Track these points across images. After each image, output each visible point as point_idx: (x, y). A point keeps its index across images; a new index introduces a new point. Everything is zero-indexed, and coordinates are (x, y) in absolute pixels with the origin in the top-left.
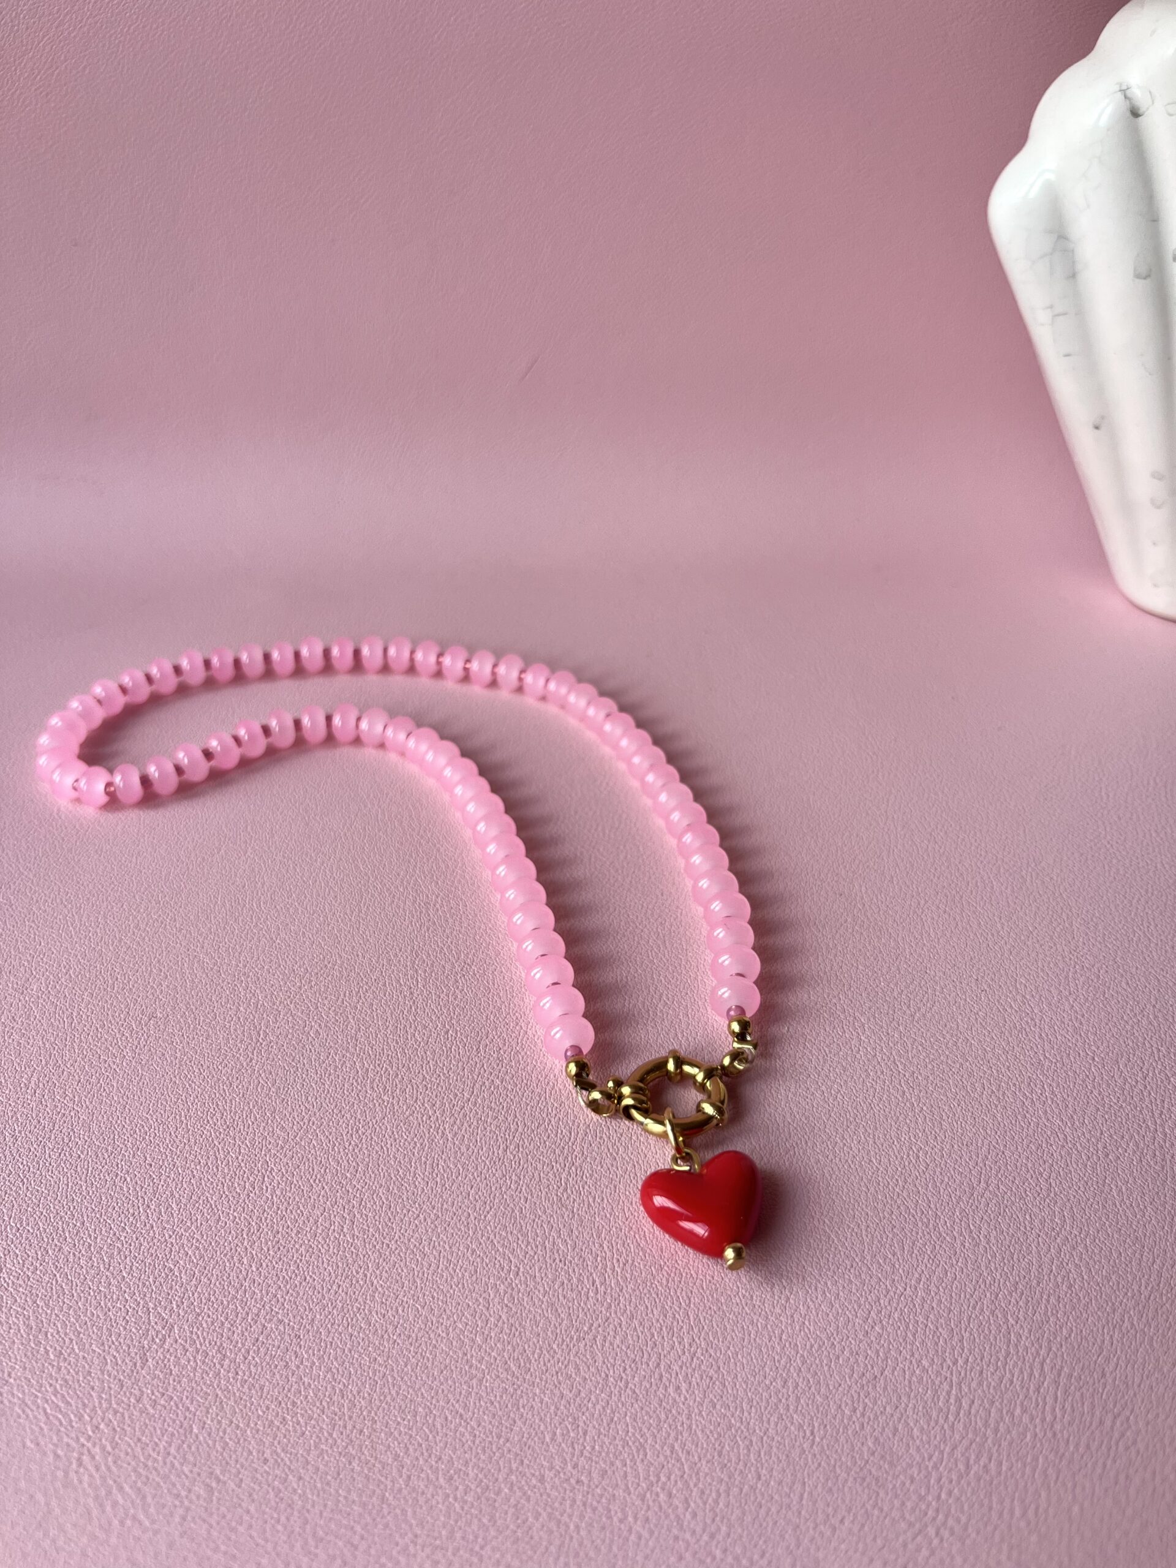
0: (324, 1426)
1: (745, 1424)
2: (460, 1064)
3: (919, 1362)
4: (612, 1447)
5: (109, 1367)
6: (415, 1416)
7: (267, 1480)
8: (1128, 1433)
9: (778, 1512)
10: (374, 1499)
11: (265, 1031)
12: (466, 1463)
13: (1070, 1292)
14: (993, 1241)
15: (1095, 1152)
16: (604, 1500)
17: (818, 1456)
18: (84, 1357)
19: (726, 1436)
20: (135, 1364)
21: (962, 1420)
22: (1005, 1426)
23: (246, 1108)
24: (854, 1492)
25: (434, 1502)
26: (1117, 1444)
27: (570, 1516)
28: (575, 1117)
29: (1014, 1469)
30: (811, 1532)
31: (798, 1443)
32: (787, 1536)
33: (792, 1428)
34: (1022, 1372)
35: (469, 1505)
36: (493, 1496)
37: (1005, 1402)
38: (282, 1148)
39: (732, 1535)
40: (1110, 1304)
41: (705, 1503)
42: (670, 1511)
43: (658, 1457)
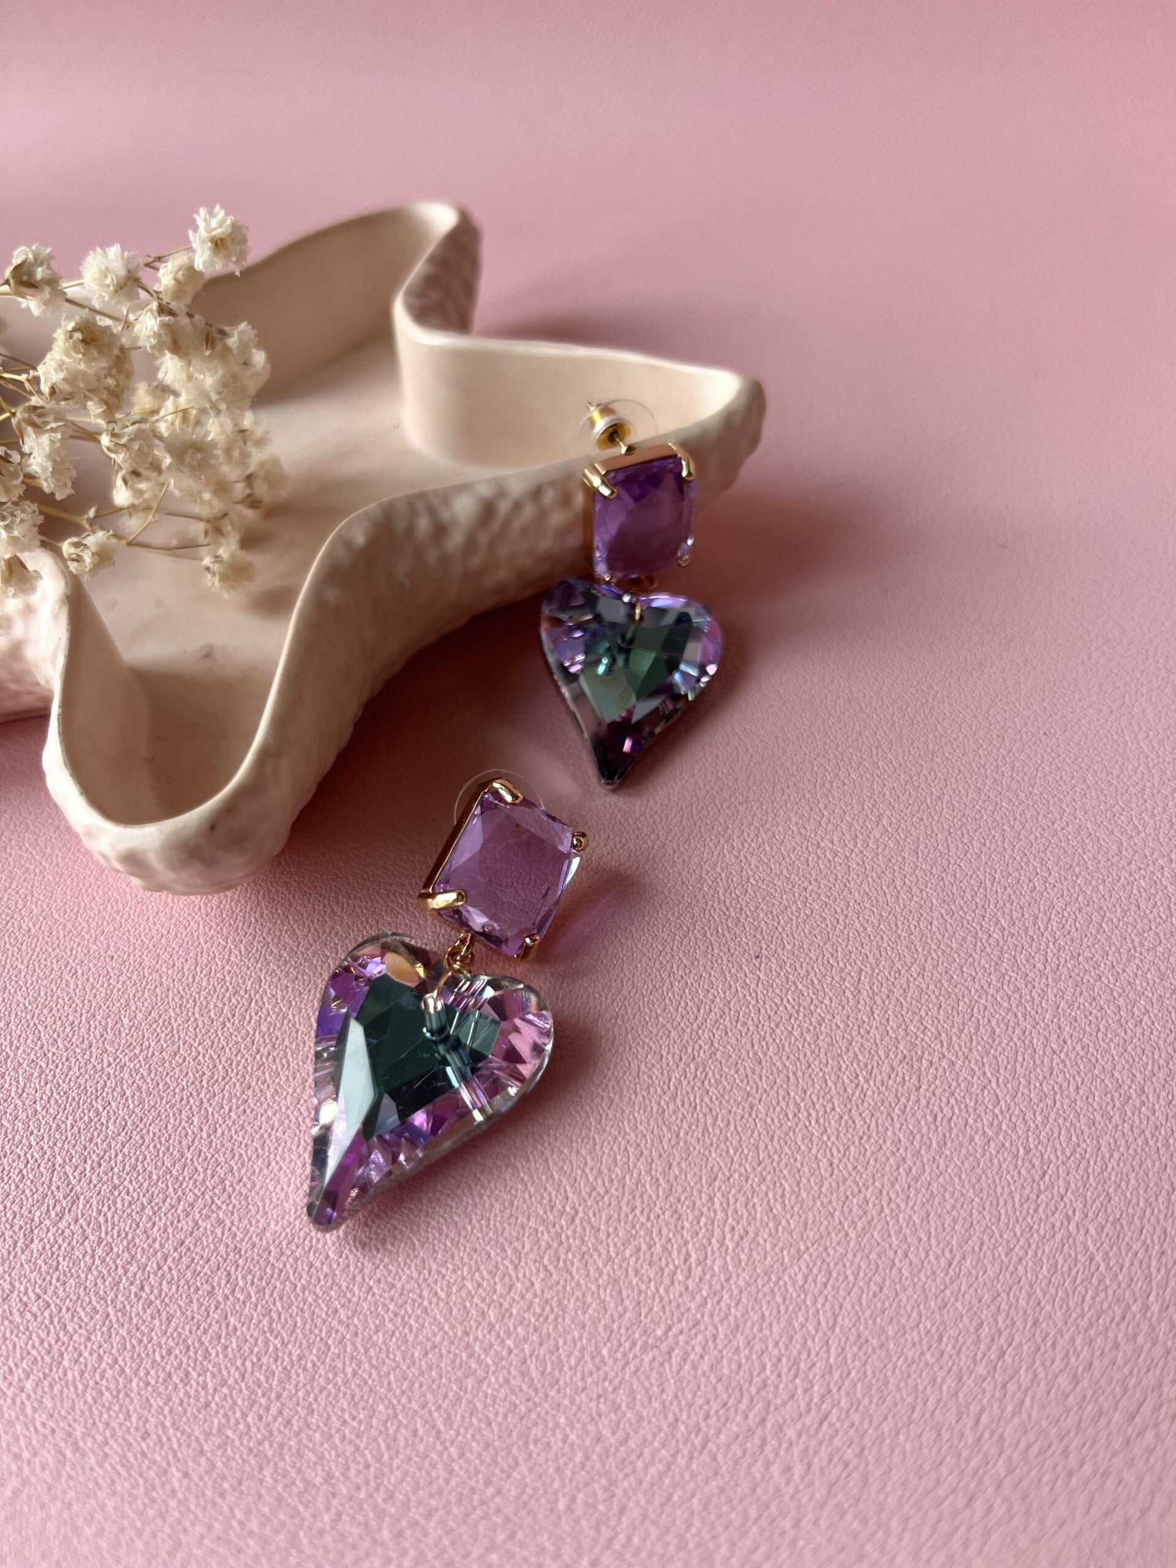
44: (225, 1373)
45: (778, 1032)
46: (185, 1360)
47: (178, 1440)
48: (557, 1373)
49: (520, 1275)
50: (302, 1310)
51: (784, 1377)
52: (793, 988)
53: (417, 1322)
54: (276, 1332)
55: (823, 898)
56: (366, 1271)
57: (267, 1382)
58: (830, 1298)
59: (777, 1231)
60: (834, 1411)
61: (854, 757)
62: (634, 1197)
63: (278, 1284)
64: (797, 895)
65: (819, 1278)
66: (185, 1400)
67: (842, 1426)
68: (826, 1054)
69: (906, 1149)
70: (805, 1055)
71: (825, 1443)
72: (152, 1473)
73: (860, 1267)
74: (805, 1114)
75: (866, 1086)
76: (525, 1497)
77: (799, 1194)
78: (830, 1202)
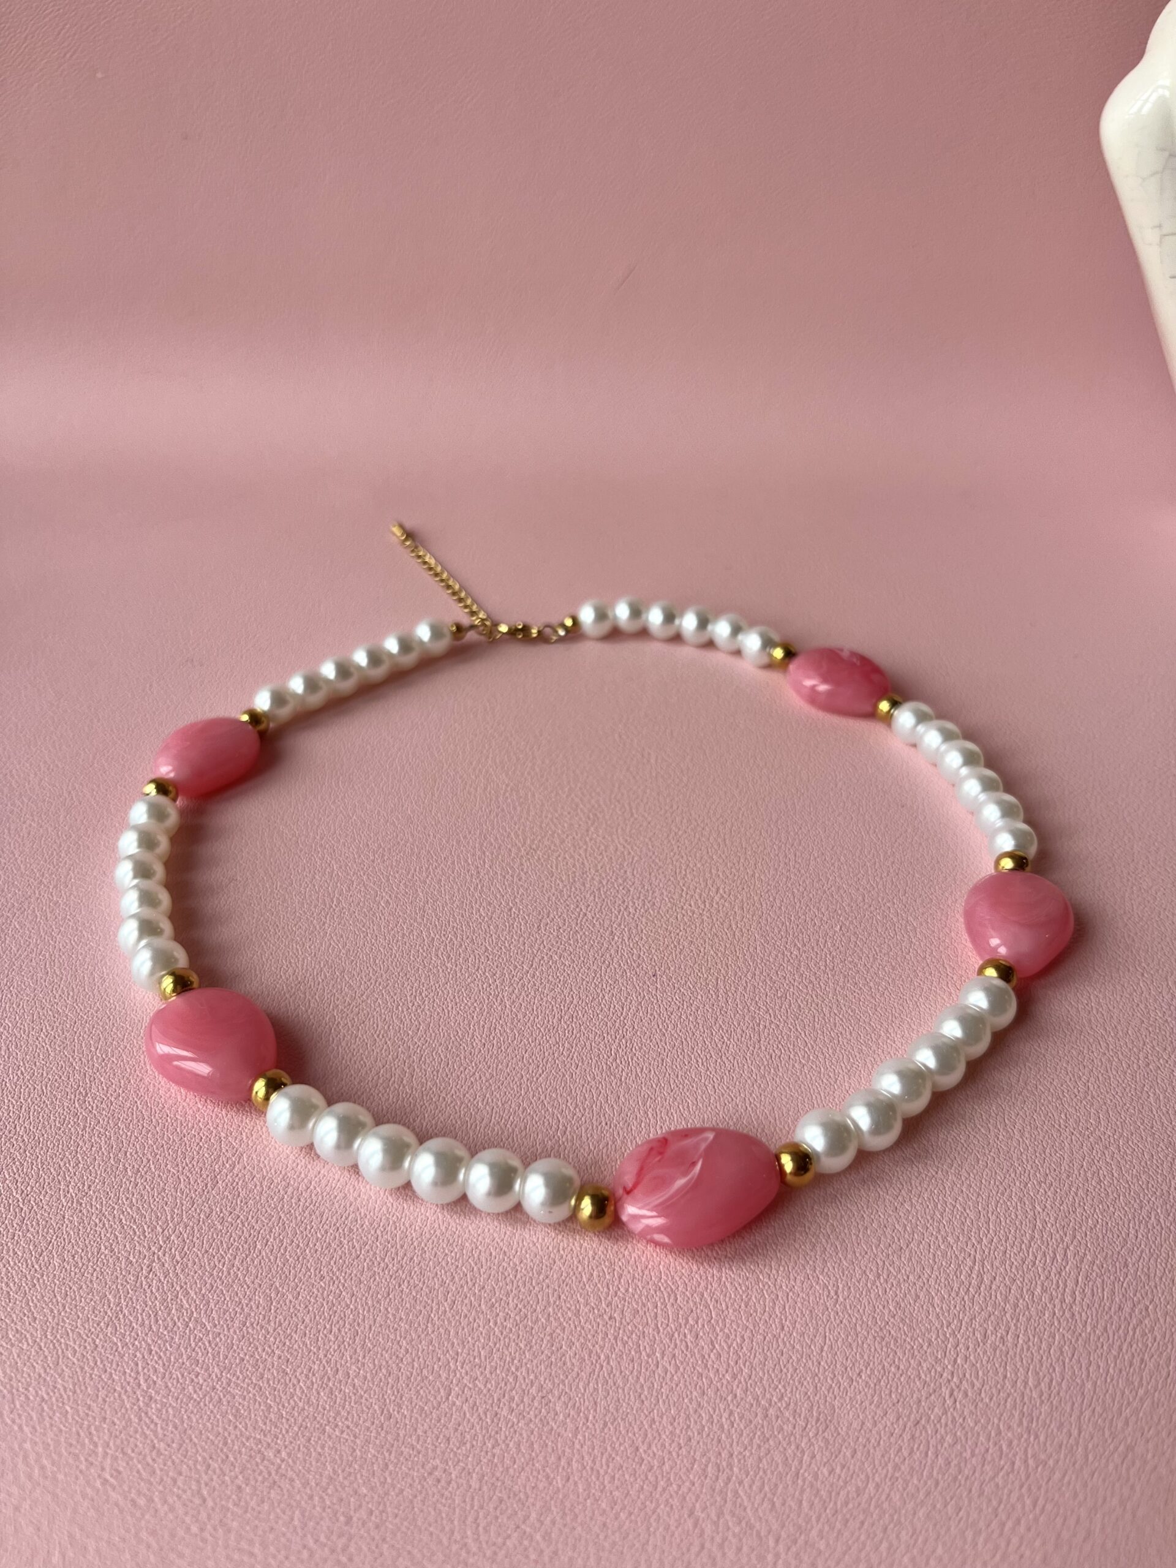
0: (378, 1252)
1: (773, 1280)
2: (522, 939)
3: (945, 1239)
4: (644, 1290)
5: (182, 1185)
6: (462, 1250)
7: (322, 1294)
8: (1147, 1321)
9: (798, 1360)
10: (420, 1318)
11: (338, 899)
12: (508, 1294)
13: (1099, 1187)
14: (1027, 1135)
15: (1136, 1061)
16: (634, 1336)
17: (840, 1314)
18: (159, 1176)
19: (754, 1290)
20: (206, 1185)
21: (982, 1294)
22: (1025, 1304)
23: (317, 967)
24: (873, 1350)
25: (475, 1325)
26: (1134, 1329)
27: (602, 1348)
28: (628, 993)
29: (1031, 1344)
30: (829, 1380)
31: (822, 1301)
32: (805, 1383)
33: (817, 1287)
34: (1045, 1256)
35: (507, 1330)
36: (530, 1323)
37: (1026, 1281)
38: (350, 1005)
39: (753, 1377)
40: (1138, 1201)
41: (729, 1348)
42: (696, 1351)
43: (687, 1302)
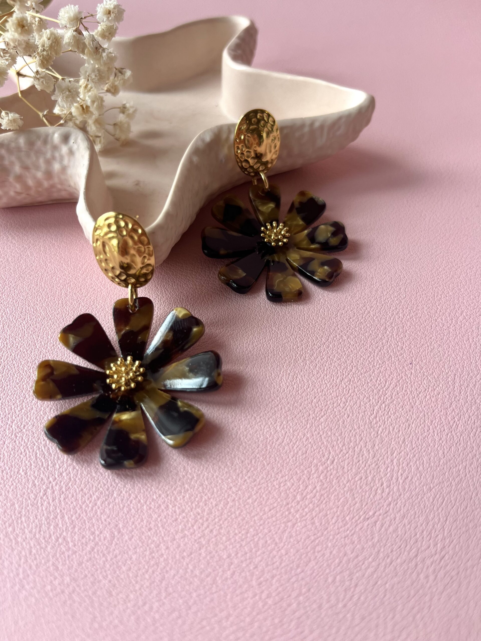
44: (184, 507)
45: (420, 395)
46: (166, 500)
47: (164, 533)
48: (327, 524)
49: (310, 482)
50: (217, 486)
51: (425, 539)
52: (426, 378)
53: (266, 496)
54: (205, 493)
55: (438, 342)
56: (244, 472)
57: (202, 513)
58: (444, 508)
59: (421, 478)
60: (446, 555)
61: (451, 286)
62: (359, 456)
63: (206, 473)
64: (427, 340)
65: (440, 499)
66: (167, 516)
67: (450, 562)
68: (441, 407)
69: (476, 451)
70: (432, 407)
71: (443, 568)
72: (153, 545)
73: (457, 497)
74: (432, 431)
75: (458, 423)
76: (314, 574)
77: (430, 464)
78: (444, 468)
